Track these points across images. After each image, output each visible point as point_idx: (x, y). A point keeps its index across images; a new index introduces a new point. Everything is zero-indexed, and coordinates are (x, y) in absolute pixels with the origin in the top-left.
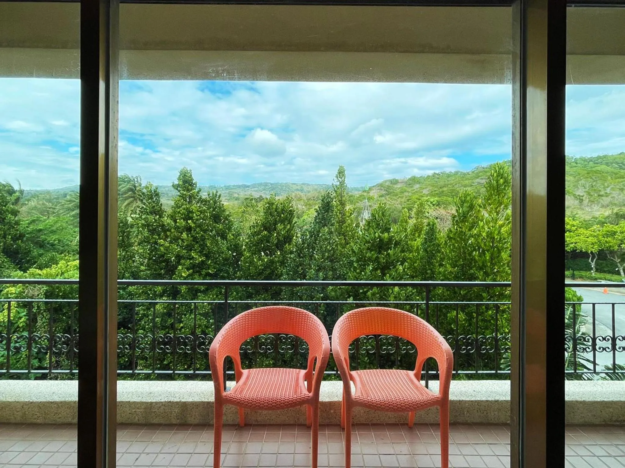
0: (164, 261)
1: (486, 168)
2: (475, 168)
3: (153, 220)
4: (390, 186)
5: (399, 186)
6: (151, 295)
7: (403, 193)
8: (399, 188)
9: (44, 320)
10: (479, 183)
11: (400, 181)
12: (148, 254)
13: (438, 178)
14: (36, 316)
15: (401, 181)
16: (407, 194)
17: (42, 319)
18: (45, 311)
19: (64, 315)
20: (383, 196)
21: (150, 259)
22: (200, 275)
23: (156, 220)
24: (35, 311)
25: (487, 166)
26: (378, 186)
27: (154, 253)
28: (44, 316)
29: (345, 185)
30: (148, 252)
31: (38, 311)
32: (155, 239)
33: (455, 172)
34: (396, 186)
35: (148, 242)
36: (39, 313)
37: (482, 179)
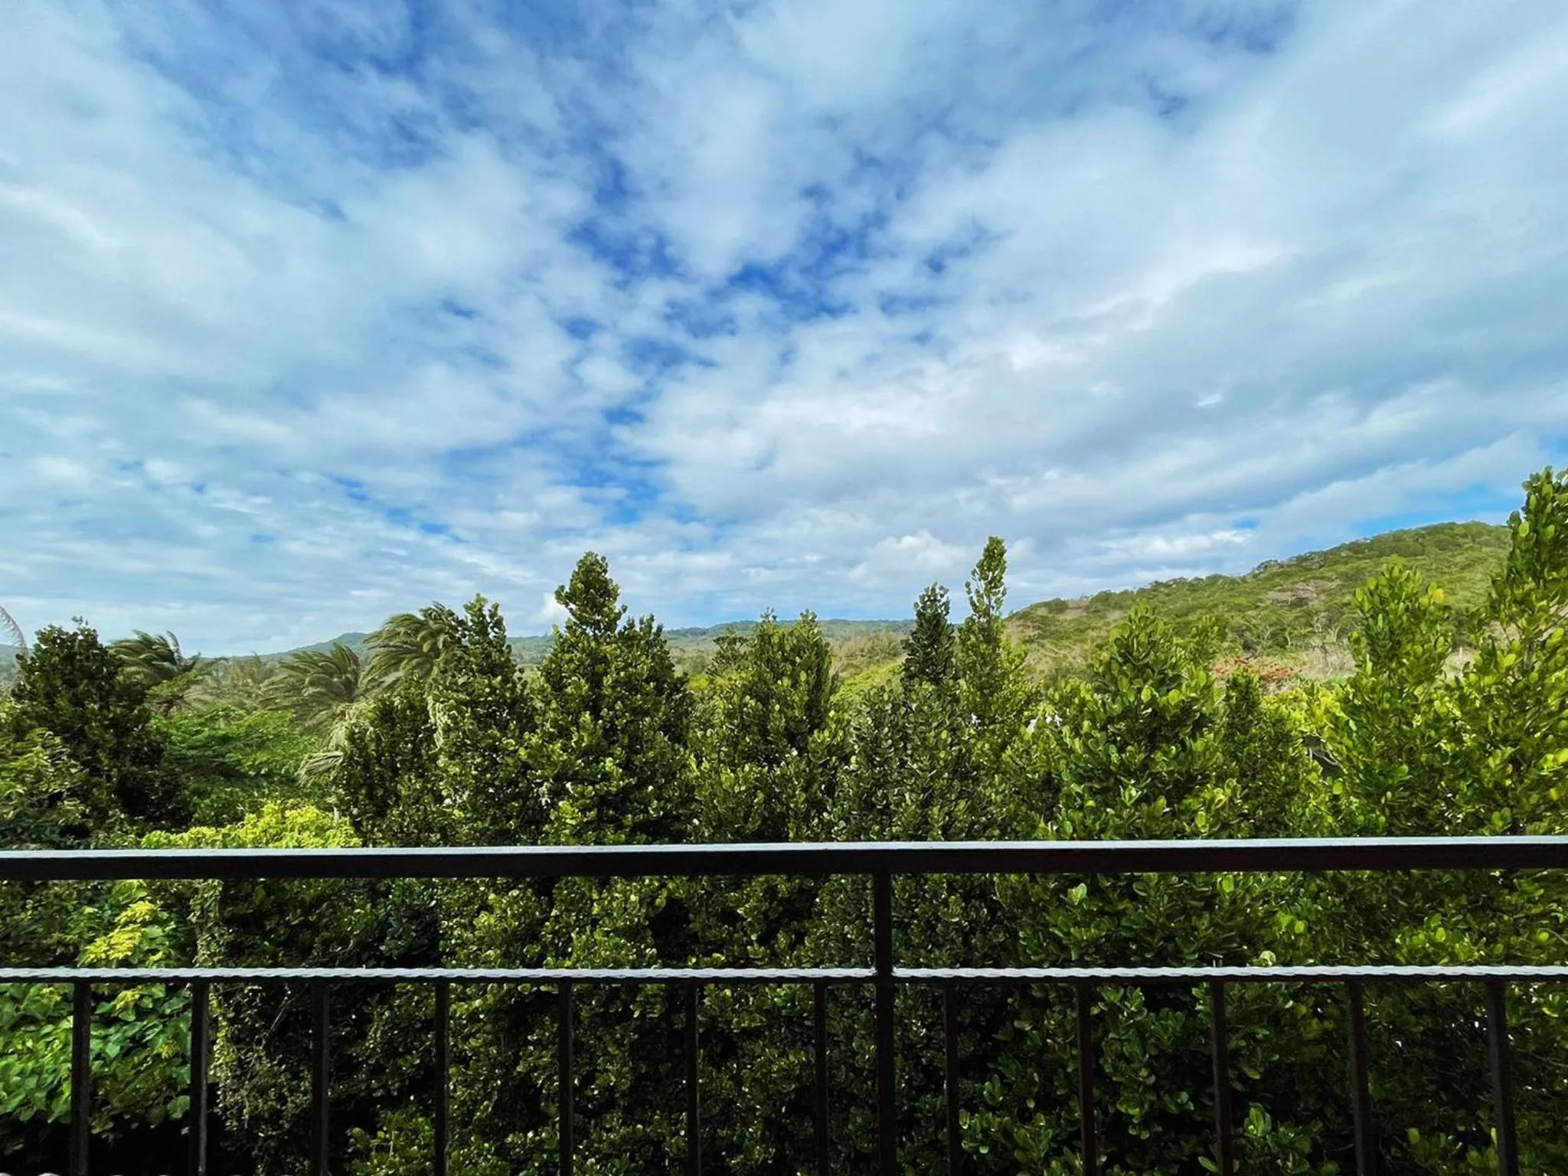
0: (515, 797)
1: (1289, 566)
2: (1259, 567)
3: (488, 690)
4: (1046, 617)
5: (1069, 616)
6: (482, 889)
7: (1082, 631)
8: (1072, 621)
9: (214, 947)
10: (1275, 601)
11: (1070, 605)
12: (474, 777)
13: (1168, 595)
14: (194, 934)
15: (1074, 606)
16: (1094, 634)
17: (209, 943)
18: (216, 924)
19: (265, 935)
20: (1033, 641)
21: (478, 791)
22: (619, 827)
23: (493, 689)
24: (194, 920)
25: (1290, 559)
26: (1020, 619)
27: (488, 776)
28: (214, 938)
29: (1002, 589)
30: (474, 772)
31: (200, 921)
32: (494, 738)
33: (1208, 578)
34: (1061, 617)
35: (475, 747)
36: (201, 926)
37: (1283, 591)
